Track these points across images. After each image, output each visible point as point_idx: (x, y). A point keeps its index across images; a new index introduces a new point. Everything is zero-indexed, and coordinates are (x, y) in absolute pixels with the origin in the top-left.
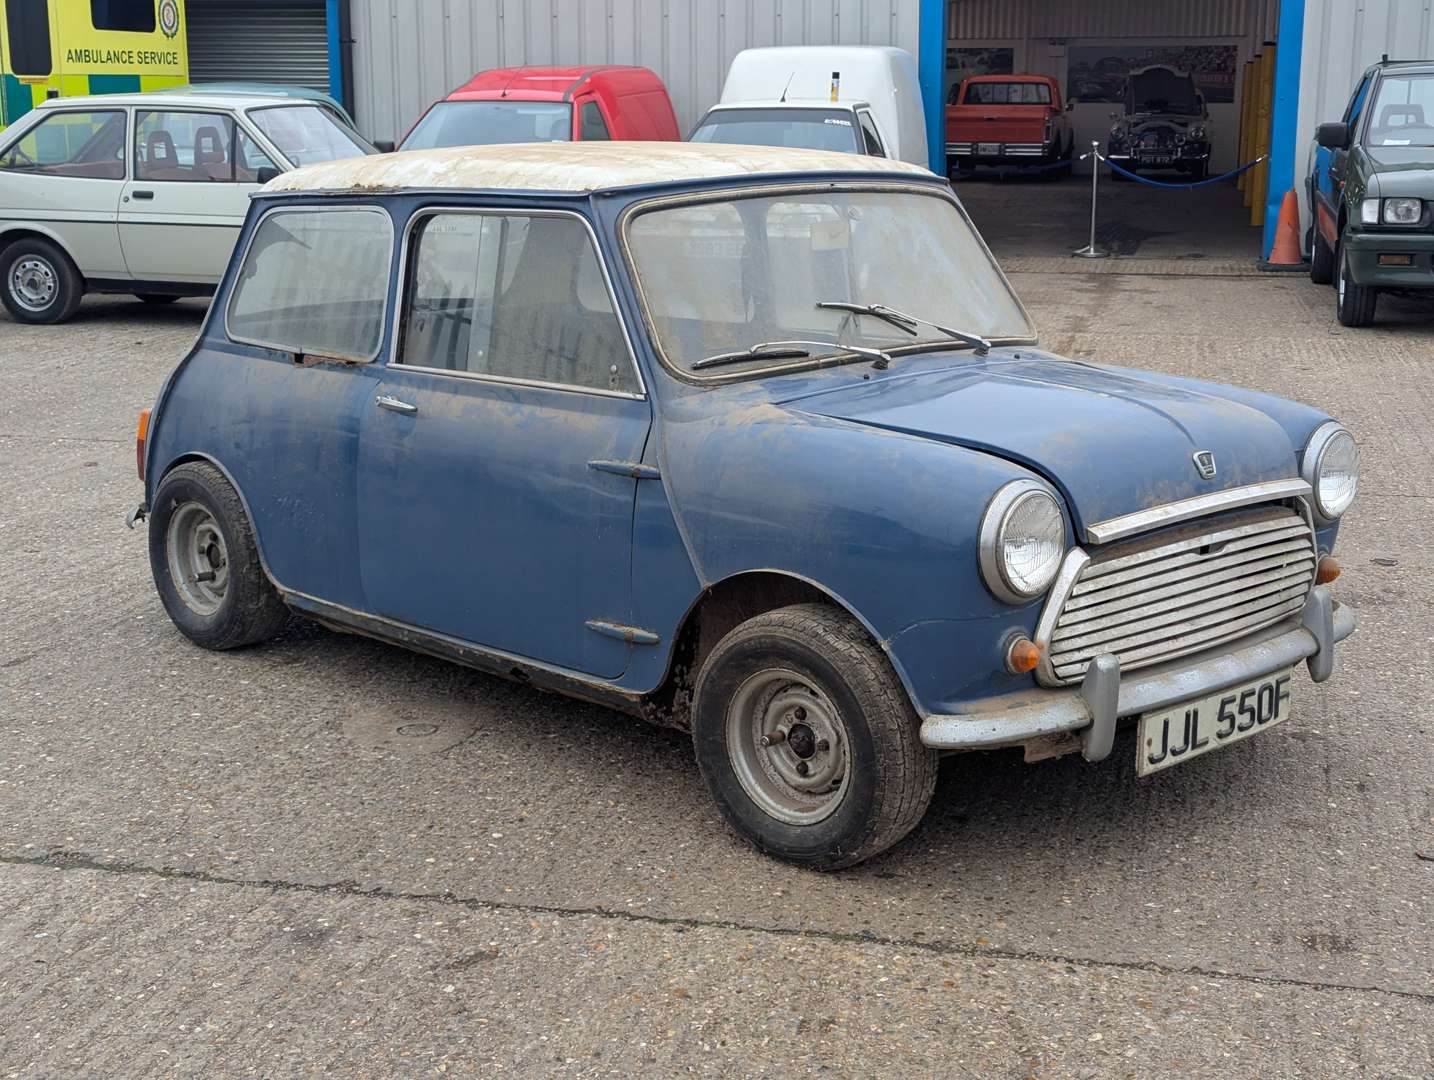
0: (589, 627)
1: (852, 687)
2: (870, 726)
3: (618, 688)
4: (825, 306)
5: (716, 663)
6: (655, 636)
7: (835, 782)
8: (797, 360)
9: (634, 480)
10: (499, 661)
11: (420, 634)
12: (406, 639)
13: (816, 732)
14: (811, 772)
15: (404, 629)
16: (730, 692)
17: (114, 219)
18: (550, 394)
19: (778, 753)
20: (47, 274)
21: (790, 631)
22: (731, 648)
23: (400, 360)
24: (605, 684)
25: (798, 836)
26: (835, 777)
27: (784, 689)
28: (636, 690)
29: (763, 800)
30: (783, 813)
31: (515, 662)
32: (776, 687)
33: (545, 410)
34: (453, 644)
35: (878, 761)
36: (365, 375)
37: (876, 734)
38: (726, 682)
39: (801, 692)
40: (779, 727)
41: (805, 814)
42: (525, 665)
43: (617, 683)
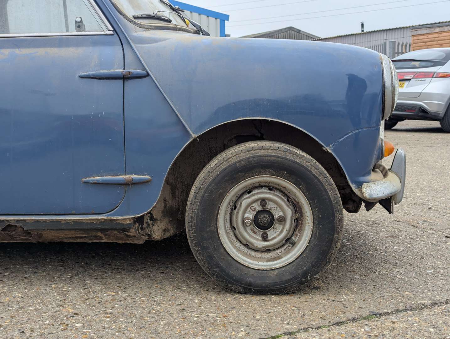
0: (87, 183)
1: (318, 176)
2: (331, 197)
3: (115, 217)
4: (163, 2)
5: (214, 180)
6: (147, 177)
8: (168, 23)
9: (122, 81)
13: (274, 213)
14: (270, 238)
18: (26, 40)
19: (246, 231)
22: (225, 169)
24: (101, 217)
25: (277, 275)
27: (247, 192)
28: (129, 215)
29: (243, 260)
30: (259, 265)
31: (7, 221)
33: (22, 50)
35: (336, 217)
37: (334, 201)
38: (221, 191)
39: (264, 190)
40: (246, 215)
41: (276, 262)
42: (18, 221)
43: (112, 215)
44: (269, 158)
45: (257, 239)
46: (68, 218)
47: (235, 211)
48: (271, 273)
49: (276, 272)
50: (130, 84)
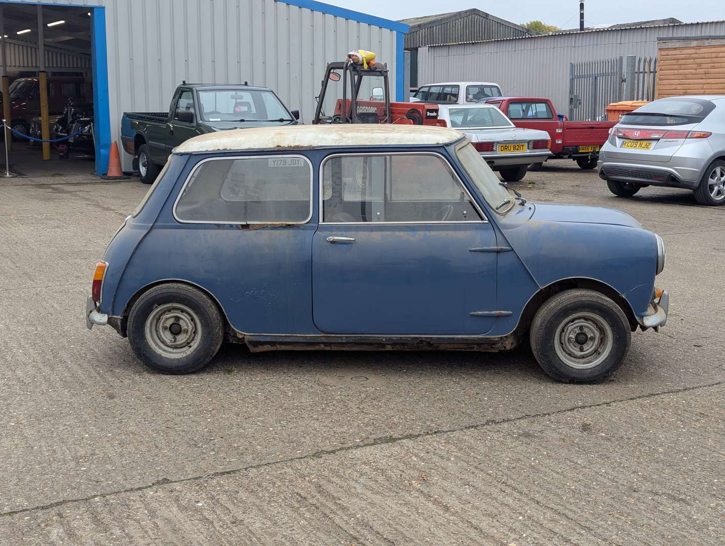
0: (472, 315)
3: (489, 336)
6: (510, 312)
7: (596, 351)
9: (496, 253)
10: (410, 339)
11: (355, 337)
12: (345, 341)
13: (588, 334)
14: (585, 349)
18: (433, 226)
19: (570, 345)
24: (480, 336)
25: (590, 372)
26: (596, 349)
27: (572, 321)
28: (498, 335)
29: (570, 364)
30: (578, 366)
31: (420, 338)
33: (431, 232)
34: (378, 337)
36: (303, 229)
39: (582, 320)
40: (570, 336)
41: (589, 364)
42: (427, 338)
43: (487, 335)
44: (588, 302)
45: (577, 351)
46: (459, 336)
47: (564, 333)
48: (586, 371)
49: (589, 370)
50: (501, 256)
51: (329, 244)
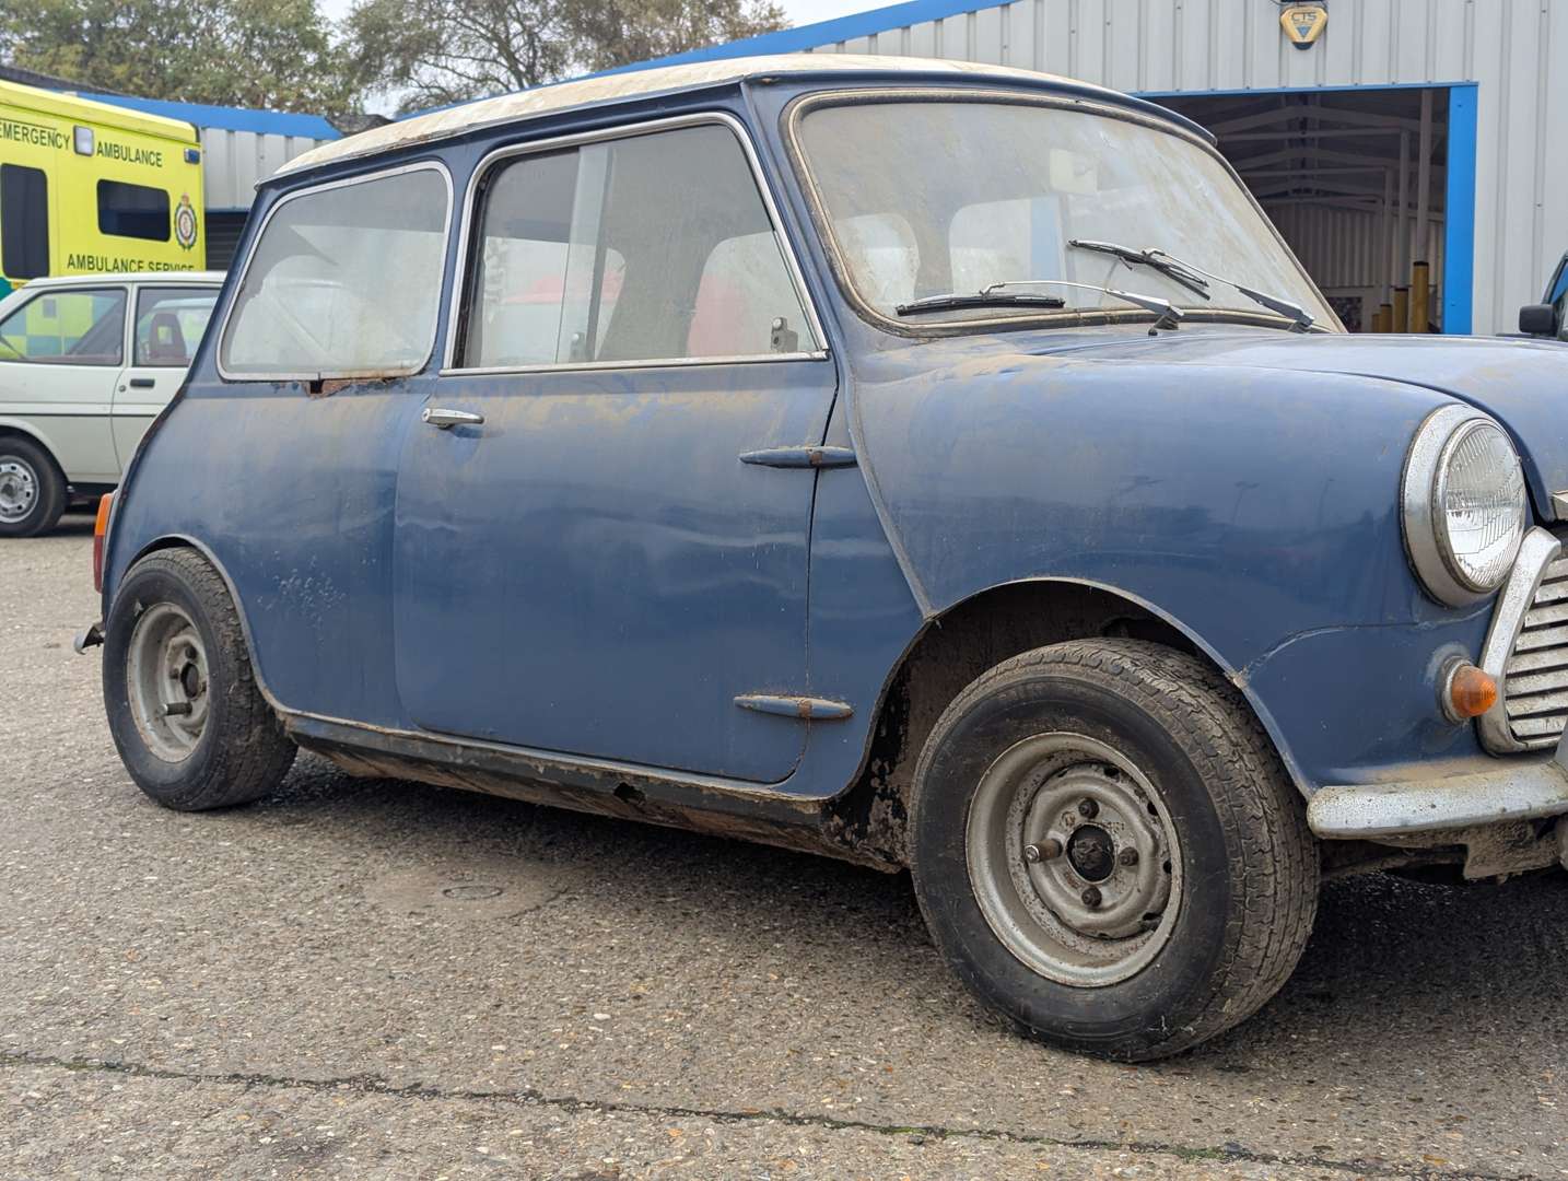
0: (740, 706)
1: (1186, 749)
2: (1218, 811)
3: (784, 796)
4: (1082, 245)
5: (951, 731)
6: (844, 706)
7: (1148, 916)
8: (1047, 311)
9: (812, 472)
10: (597, 776)
11: (481, 749)
12: (459, 761)
13: (1115, 837)
14: (1106, 903)
15: (456, 745)
16: (973, 775)
17: (108, 412)
19: (1050, 875)
20: (25, 478)
21: (1077, 668)
22: (976, 705)
23: (458, 363)
24: (764, 791)
25: (1088, 1004)
26: (1149, 909)
27: (1059, 772)
28: (814, 794)
29: (1026, 950)
30: (1060, 970)
31: (622, 774)
32: (1048, 768)
33: (670, 395)
34: (530, 758)
35: (1234, 869)
36: (409, 389)
37: (1228, 822)
38: (969, 761)
39: (1092, 772)
40: (1052, 834)
41: (1100, 970)
42: (637, 777)
43: (784, 789)
48: (1079, 997)
49: (1091, 996)
50: (828, 477)
51: (432, 433)
